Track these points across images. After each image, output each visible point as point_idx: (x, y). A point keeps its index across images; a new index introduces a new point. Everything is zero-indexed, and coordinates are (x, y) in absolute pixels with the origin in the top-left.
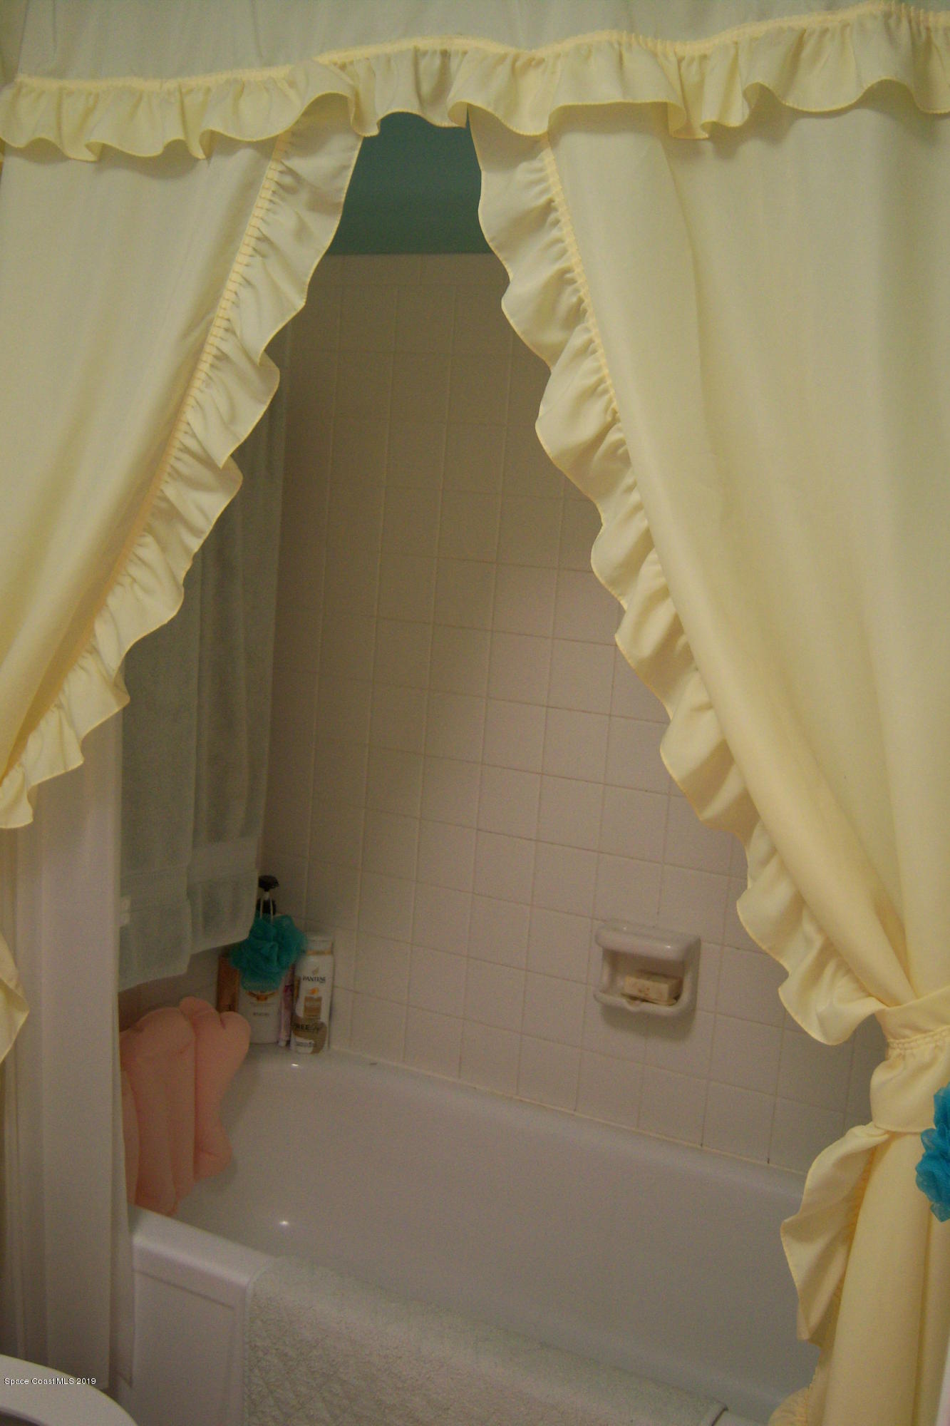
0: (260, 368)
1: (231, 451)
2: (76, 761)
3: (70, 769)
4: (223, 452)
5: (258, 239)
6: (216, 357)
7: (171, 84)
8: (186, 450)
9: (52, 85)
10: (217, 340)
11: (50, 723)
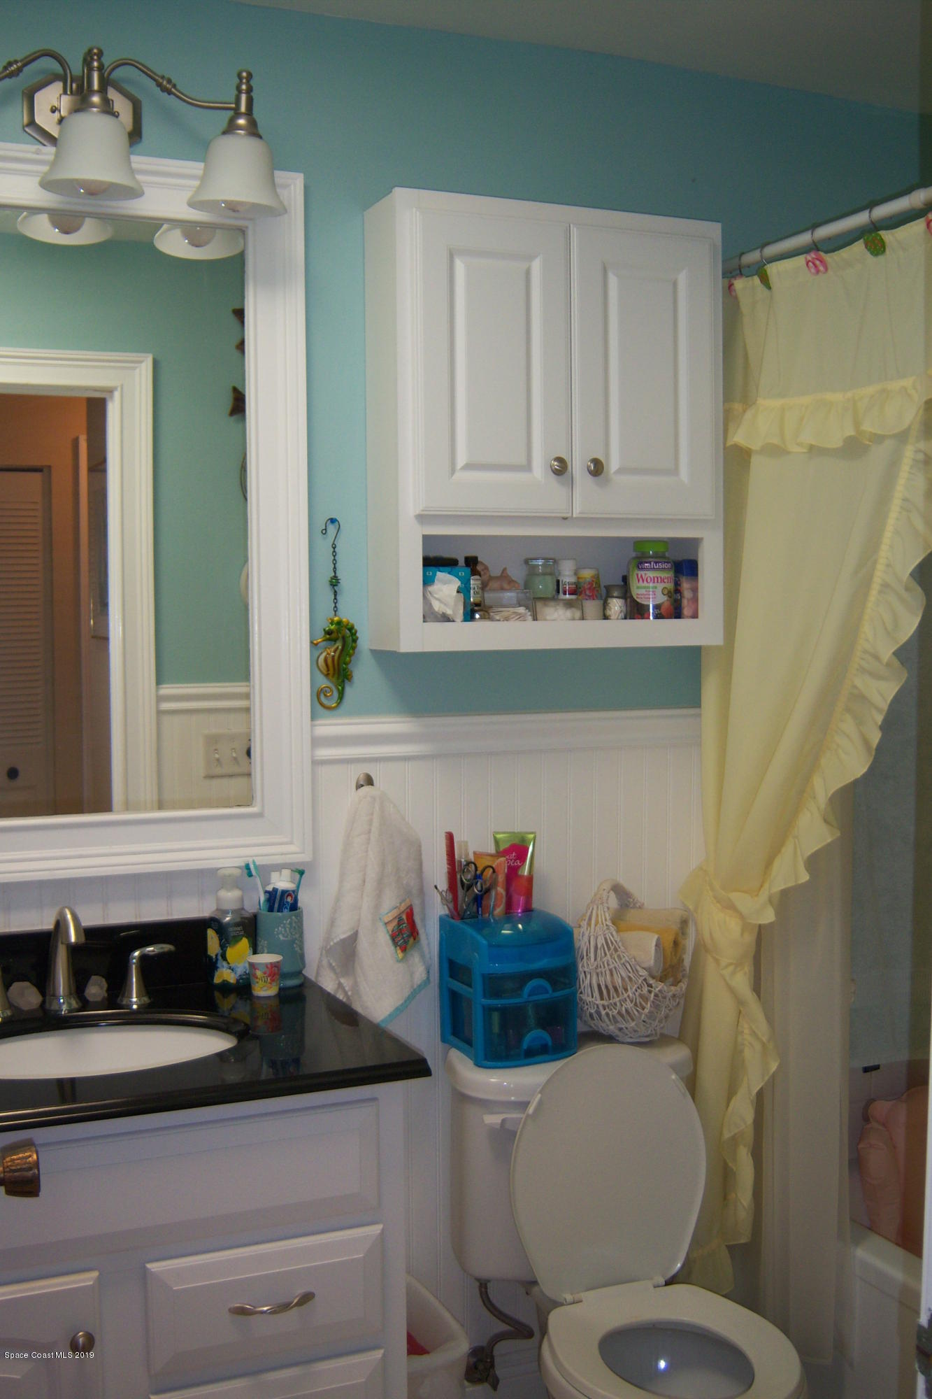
0: (907, 589)
1: (893, 650)
2: (804, 877)
3: (800, 882)
4: (887, 653)
5: (903, 500)
6: (882, 585)
7: (849, 395)
8: (865, 652)
9: (776, 403)
10: (879, 575)
11: (788, 850)
